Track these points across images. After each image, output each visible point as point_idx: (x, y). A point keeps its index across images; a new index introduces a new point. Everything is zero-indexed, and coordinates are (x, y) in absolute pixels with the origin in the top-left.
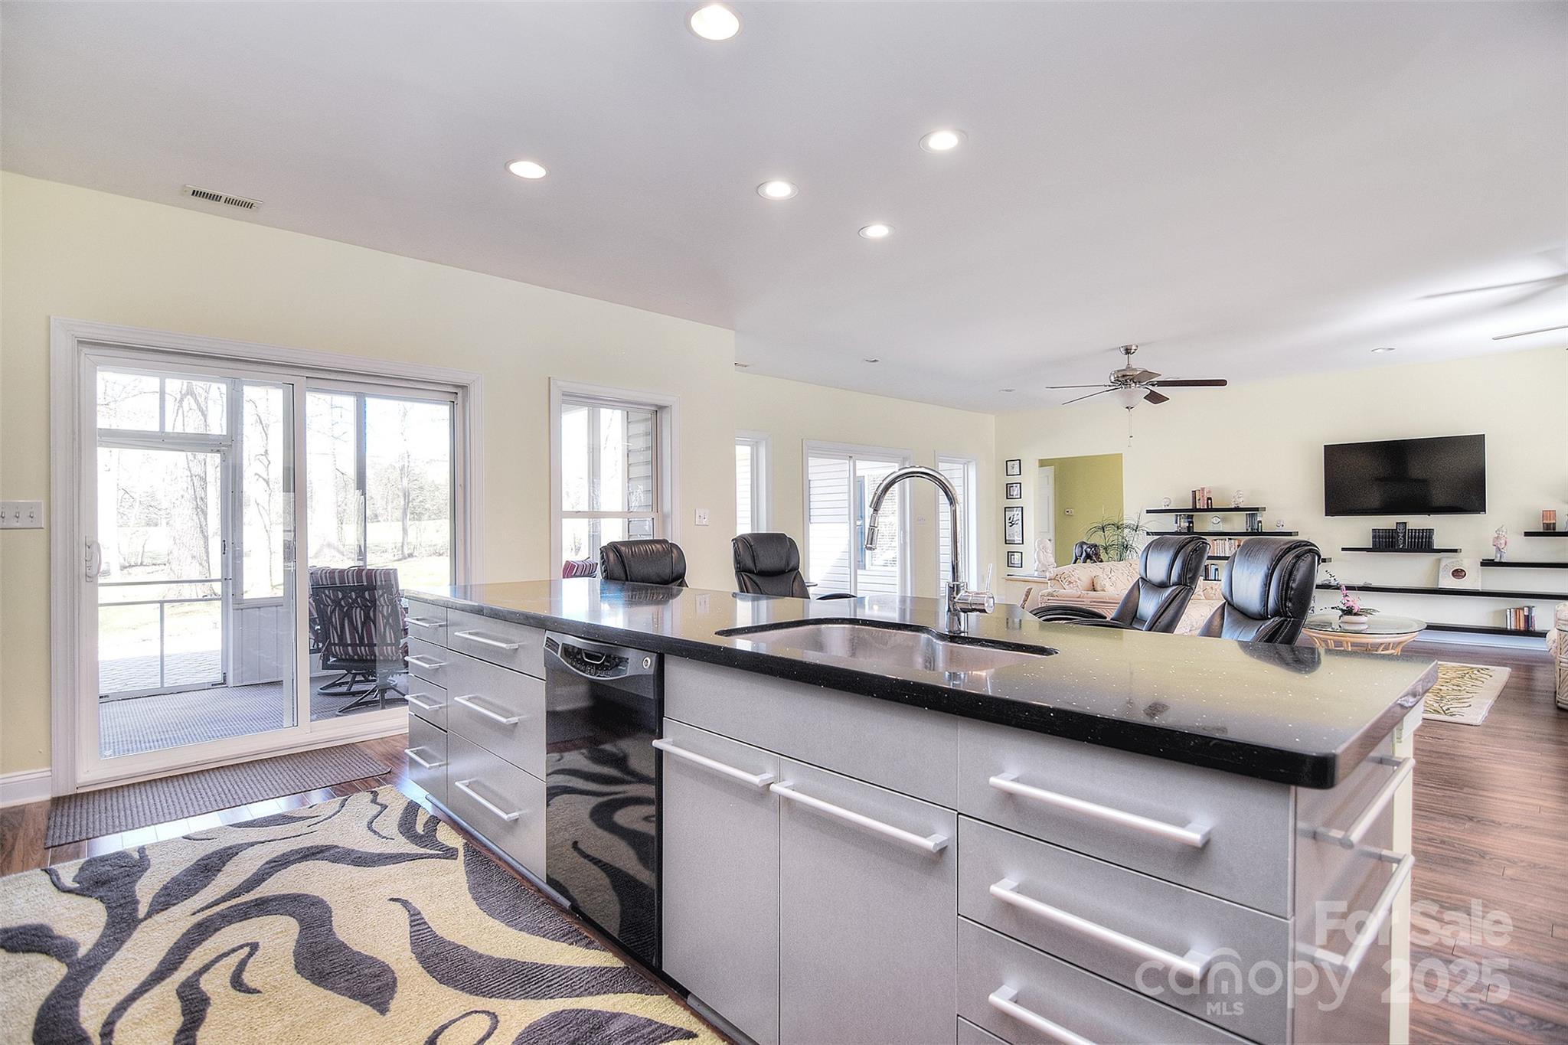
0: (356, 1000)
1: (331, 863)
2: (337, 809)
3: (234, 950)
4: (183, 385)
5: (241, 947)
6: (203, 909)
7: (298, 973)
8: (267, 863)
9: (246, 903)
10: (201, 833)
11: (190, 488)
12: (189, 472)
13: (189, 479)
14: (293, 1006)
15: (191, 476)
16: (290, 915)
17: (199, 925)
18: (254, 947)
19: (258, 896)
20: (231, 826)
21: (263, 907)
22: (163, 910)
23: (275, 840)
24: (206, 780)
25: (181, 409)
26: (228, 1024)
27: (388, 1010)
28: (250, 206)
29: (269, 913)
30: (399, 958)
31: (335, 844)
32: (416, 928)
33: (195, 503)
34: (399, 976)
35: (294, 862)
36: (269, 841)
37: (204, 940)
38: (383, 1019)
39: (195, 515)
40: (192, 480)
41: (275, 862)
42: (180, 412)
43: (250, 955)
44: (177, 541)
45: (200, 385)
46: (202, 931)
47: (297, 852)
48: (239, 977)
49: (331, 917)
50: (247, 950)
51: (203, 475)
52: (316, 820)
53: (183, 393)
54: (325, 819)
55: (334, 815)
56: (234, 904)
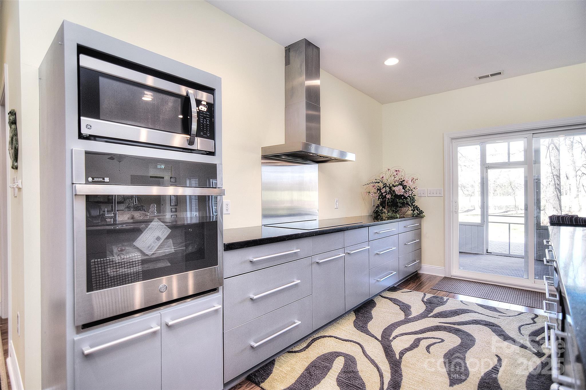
0: (448, 376)
1: (491, 331)
2: (516, 315)
3: (437, 338)
4: (549, 140)
5: (440, 339)
6: (443, 323)
7: (444, 356)
8: (473, 320)
9: (454, 328)
10: (466, 302)
11: (553, 180)
12: (552, 174)
13: (552, 177)
14: (432, 363)
15: (553, 176)
16: (461, 339)
17: (437, 326)
18: (443, 341)
19: (460, 328)
20: (476, 304)
21: (457, 332)
22: (434, 317)
23: (483, 314)
24: (486, 287)
25: (549, 150)
26: (415, 355)
27: (452, 386)
28: (500, 73)
29: (456, 334)
30: (475, 375)
31: (500, 326)
32: (493, 370)
33: (555, 186)
34: (468, 380)
35: (481, 324)
36: (481, 314)
37: (434, 331)
38: (448, 387)
39: (555, 192)
40: (554, 177)
41: (476, 321)
42: (549, 151)
43: (439, 342)
44: (548, 201)
45: (556, 139)
46: (437, 328)
47: (486, 321)
48: (430, 346)
49: (471, 347)
50: (440, 340)
51: (558, 175)
52: (504, 315)
53: (549, 143)
54: (507, 316)
55: (512, 316)
56: (451, 326)
